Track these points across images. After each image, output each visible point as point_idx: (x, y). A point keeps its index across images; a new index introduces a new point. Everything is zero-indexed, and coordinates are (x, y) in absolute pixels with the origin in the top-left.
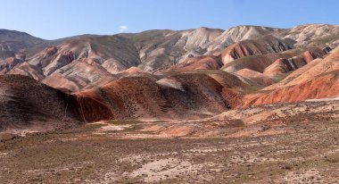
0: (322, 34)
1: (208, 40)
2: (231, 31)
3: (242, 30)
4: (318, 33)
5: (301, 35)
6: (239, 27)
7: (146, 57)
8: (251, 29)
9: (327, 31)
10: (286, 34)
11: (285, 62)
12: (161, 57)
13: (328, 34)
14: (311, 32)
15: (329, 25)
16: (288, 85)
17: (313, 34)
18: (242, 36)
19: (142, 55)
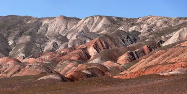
0: (161, 26)
1: (66, 28)
2: (87, 21)
3: (96, 19)
4: (158, 24)
5: (145, 26)
6: (93, 17)
7: (14, 44)
8: (104, 19)
9: (166, 22)
10: (133, 25)
11: (131, 54)
12: (28, 44)
13: (166, 26)
14: (153, 23)
15: (167, 18)
16: (130, 72)
17: (155, 25)
18: (96, 25)
19: (11, 43)
